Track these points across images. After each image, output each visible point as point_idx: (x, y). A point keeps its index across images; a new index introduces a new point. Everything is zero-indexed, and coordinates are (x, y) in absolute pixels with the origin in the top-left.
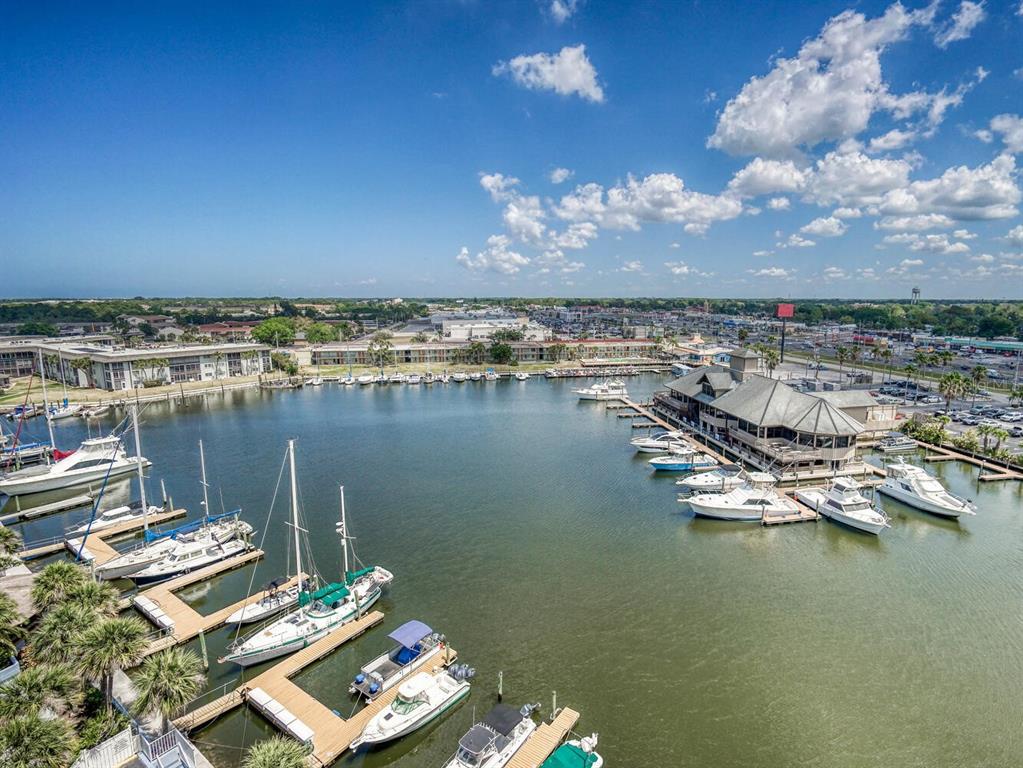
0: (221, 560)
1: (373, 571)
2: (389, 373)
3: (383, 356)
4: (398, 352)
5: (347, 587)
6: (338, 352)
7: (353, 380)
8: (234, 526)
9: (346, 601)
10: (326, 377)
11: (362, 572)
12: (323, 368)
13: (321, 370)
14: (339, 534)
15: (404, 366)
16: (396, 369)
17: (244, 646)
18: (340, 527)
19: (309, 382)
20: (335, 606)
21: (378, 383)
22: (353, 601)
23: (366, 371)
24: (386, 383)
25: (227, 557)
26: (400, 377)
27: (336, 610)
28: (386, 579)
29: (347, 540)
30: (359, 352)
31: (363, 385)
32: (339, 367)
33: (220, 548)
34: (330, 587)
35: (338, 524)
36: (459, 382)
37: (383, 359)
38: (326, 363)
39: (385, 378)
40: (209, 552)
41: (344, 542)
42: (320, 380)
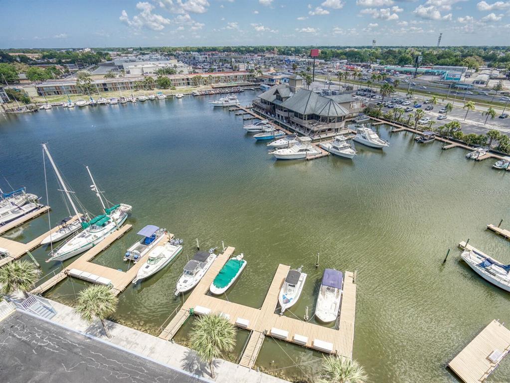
0: (23, 215)
1: (120, 206)
2: (96, 99)
3: (89, 88)
4: (98, 85)
5: (108, 216)
6: (55, 87)
7: (73, 104)
8: (24, 197)
9: (109, 222)
10: (53, 103)
11: (114, 208)
12: (49, 98)
13: (48, 99)
14: (94, 191)
15: (105, 94)
16: (100, 96)
17: (58, 252)
18: (93, 188)
19: (42, 107)
20: (104, 225)
21: (91, 105)
22: (113, 221)
23: (80, 98)
24: (95, 105)
25: (27, 213)
26: (104, 100)
27: (105, 227)
28: (128, 209)
29: (100, 193)
30: (71, 86)
31: (81, 107)
32: (60, 97)
33: (20, 209)
34: (98, 218)
35: (91, 186)
36: (142, 102)
37: (89, 90)
38: (49, 95)
39: (94, 102)
40: (13, 212)
41: (98, 195)
42: (49, 106)
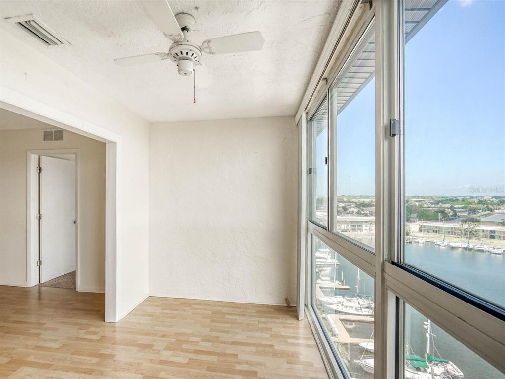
1: (447, 363)
2: (474, 243)
3: (470, 232)
4: (483, 231)
5: (428, 363)
6: (436, 227)
7: (445, 244)
8: (368, 302)
9: (425, 371)
10: (427, 240)
12: (426, 234)
13: (424, 235)
14: (425, 329)
15: (488, 241)
16: (481, 242)
17: (366, 361)
18: (426, 325)
19: (417, 241)
20: (418, 369)
21: (465, 249)
23: (456, 240)
24: (471, 250)
26: (485, 248)
27: (419, 373)
28: (457, 373)
29: (430, 335)
30: (452, 228)
31: (453, 248)
32: (437, 235)
34: (416, 357)
35: (425, 323)
37: (471, 234)
38: (427, 232)
39: (471, 246)
40: (356, 309)
41: (428, 335)
42: (423, 241)
